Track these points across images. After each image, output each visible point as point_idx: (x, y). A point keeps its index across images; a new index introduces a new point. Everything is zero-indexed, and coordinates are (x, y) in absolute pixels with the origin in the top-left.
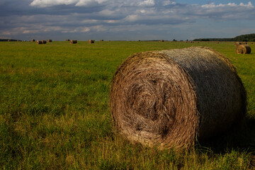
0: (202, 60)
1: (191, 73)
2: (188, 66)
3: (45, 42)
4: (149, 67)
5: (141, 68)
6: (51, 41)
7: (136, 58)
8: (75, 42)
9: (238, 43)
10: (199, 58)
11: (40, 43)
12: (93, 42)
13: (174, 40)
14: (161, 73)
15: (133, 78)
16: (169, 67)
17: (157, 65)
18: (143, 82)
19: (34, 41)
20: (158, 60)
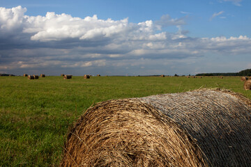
0: (221, 113)
1: (202, 141)
2: (196, 128)
3: (37, 77)
4: (124, 129)
5: (110, 130)
6: (44, 76)
7: (100, 110)
8: (69, 77)
9: (244, 78)
10: (215, 111)
11: (32, 78)
12: (88, 77)
13: (176, 75)
14: (145, 142)
15: (95, 147)
16: (160, 129)
17: (138, 125)
18: (112, 156)
19: (26, 75)
20: (140, 116)
